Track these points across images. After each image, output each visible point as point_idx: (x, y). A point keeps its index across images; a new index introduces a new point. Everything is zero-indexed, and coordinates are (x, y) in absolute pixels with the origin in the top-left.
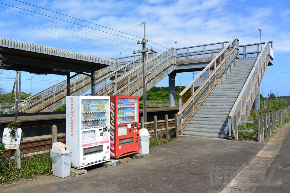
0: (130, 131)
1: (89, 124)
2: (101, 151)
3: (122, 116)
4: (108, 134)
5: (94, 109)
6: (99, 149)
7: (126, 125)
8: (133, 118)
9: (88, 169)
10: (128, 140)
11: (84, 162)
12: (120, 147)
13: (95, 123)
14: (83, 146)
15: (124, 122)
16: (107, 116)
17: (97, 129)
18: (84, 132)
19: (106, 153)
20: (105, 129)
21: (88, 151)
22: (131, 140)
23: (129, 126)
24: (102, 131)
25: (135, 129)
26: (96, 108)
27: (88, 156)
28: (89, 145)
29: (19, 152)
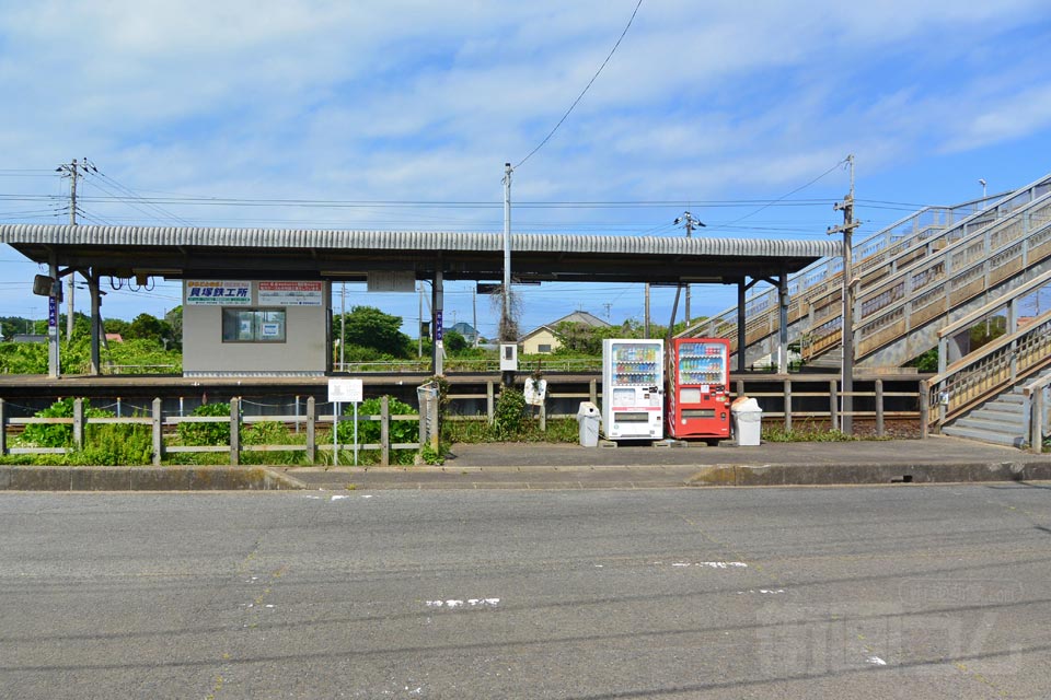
0: (706, 397)
1: (626, 379)
2: (646, 421)
3: (688, 371)
4: (659, 399)
5: (634, 358)
6: (642, 418)
7: (698, 387)
8: (716, 376)
9: (622, 443)
10: (703, 413)
11: (615, 431)
12: (684, 422)
13: (635, 379)
14: (614, 409)
15: (695, 381)
16: (660, 370)
17: (639, 388)
18: (615, 390)
19: (655, 425)
20: (654, 390)
21: (622, 418)
22: (710, 413)
23: (705, 389)
24: (647, 392)
25: (720, 395)
26: (638, 357)
27: (621, 425)
28: (625, 409)
29: (543, 410)
